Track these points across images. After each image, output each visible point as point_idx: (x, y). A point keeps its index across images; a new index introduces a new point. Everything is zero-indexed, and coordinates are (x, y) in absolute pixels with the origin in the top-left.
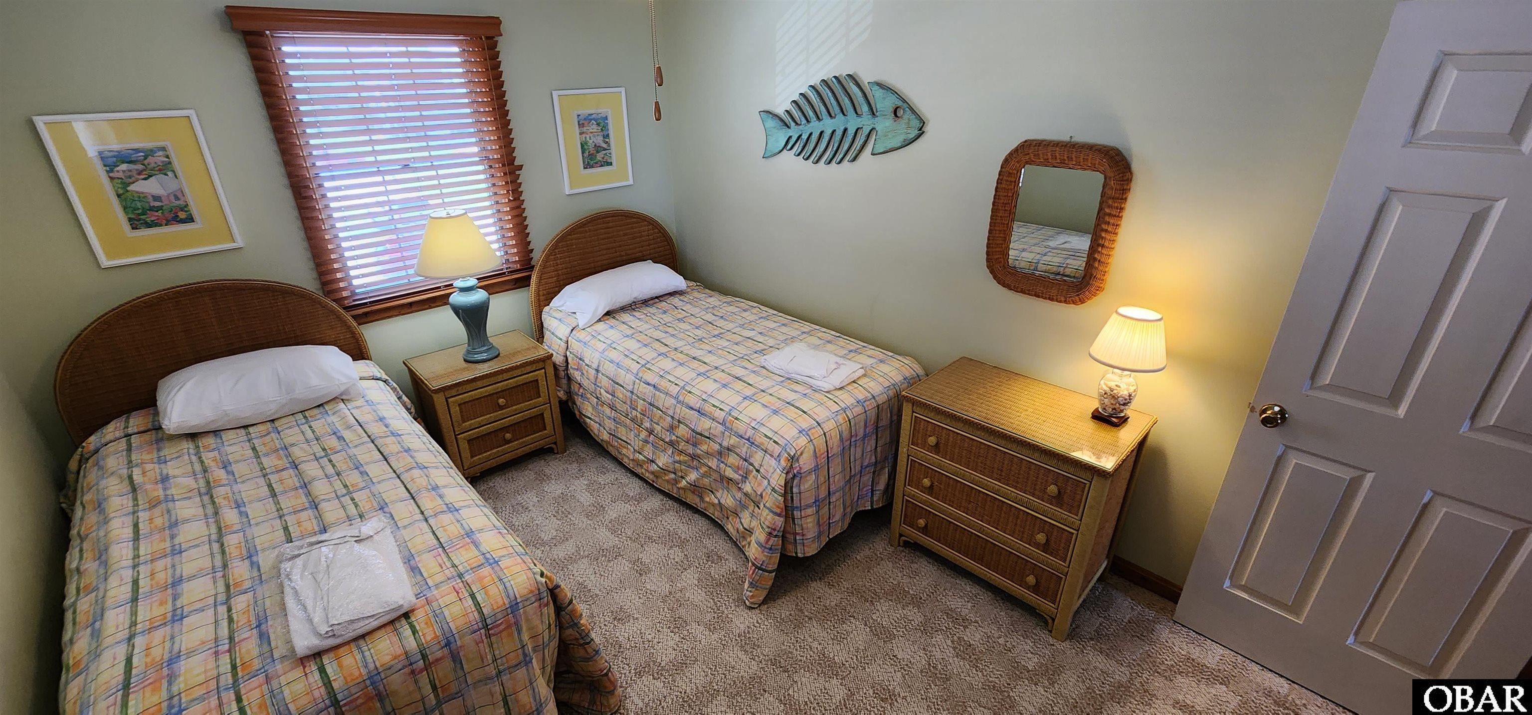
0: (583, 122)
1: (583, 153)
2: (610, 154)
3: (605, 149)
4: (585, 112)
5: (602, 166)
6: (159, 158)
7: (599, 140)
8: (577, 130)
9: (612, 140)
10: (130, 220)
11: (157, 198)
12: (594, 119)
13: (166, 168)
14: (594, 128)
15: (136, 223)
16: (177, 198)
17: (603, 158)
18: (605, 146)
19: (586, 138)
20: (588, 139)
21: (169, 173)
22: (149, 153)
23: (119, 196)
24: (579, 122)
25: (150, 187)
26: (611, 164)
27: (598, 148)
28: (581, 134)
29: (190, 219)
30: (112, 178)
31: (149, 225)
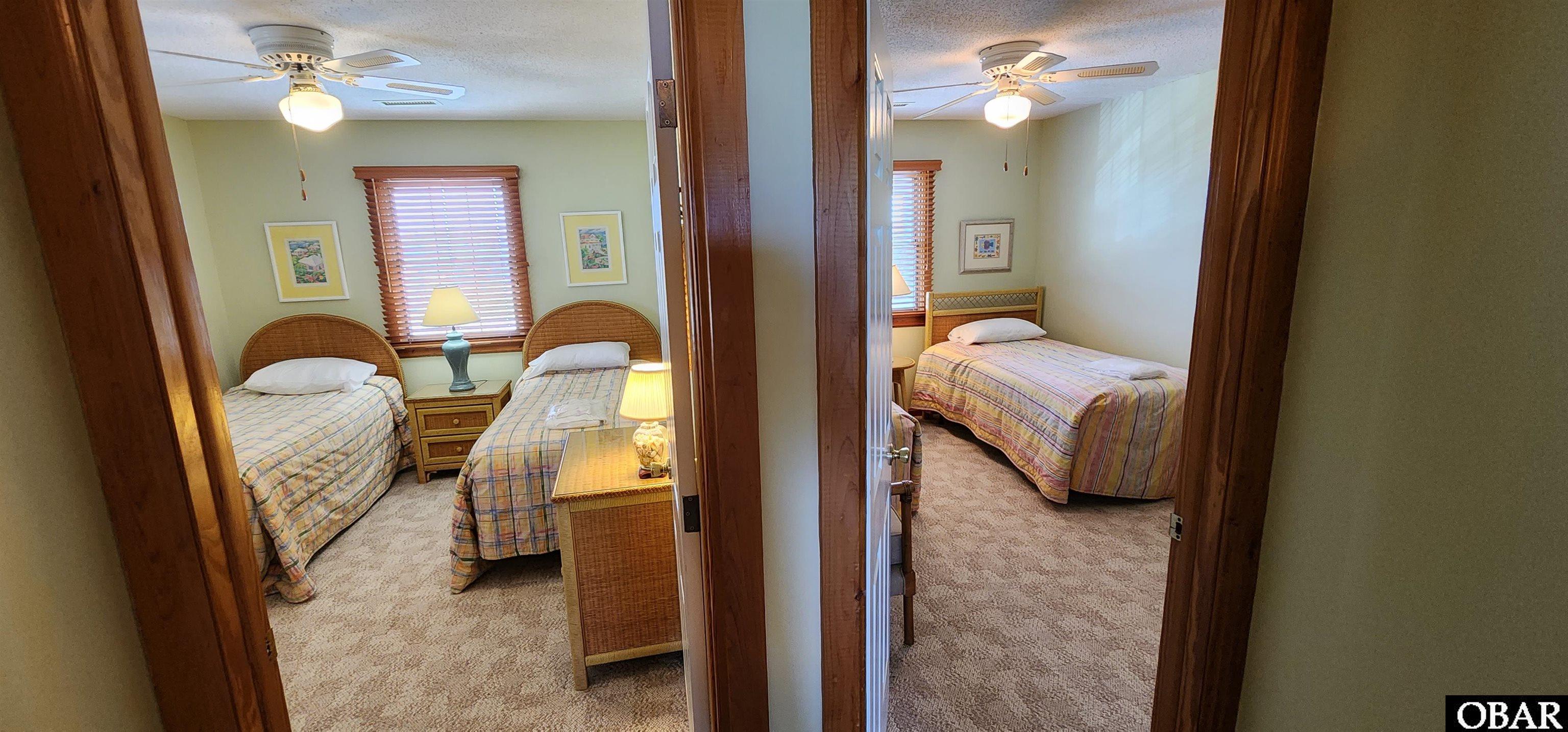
0: (584, 236)
1: (583, 257)
2: (607, 259)
3: (602, 256)
4: (586, 228)
5: (599, 267)
6: (315, 247)
7: (598, 249)
8: (578, 240)
9: (609, 249)
10: (297, 278)
11: (311, 268)
12: (593, 233)
13: (317, 252)
14: (593, 239)
15: (300, 280)
16: (320, 268)
17: (601, 262)
18: (603, 253)
19: (586, 247)
20: (588, 247)
21: (319, 255)
22: (311, 243)
23: (294, 265)
24: (580, 235)
25: (308, 261)
26: (608, 267)
27: (596, 255)
28: (581, 243)
29: (325, 281)
30: (292, 255)
31: (305, 282)
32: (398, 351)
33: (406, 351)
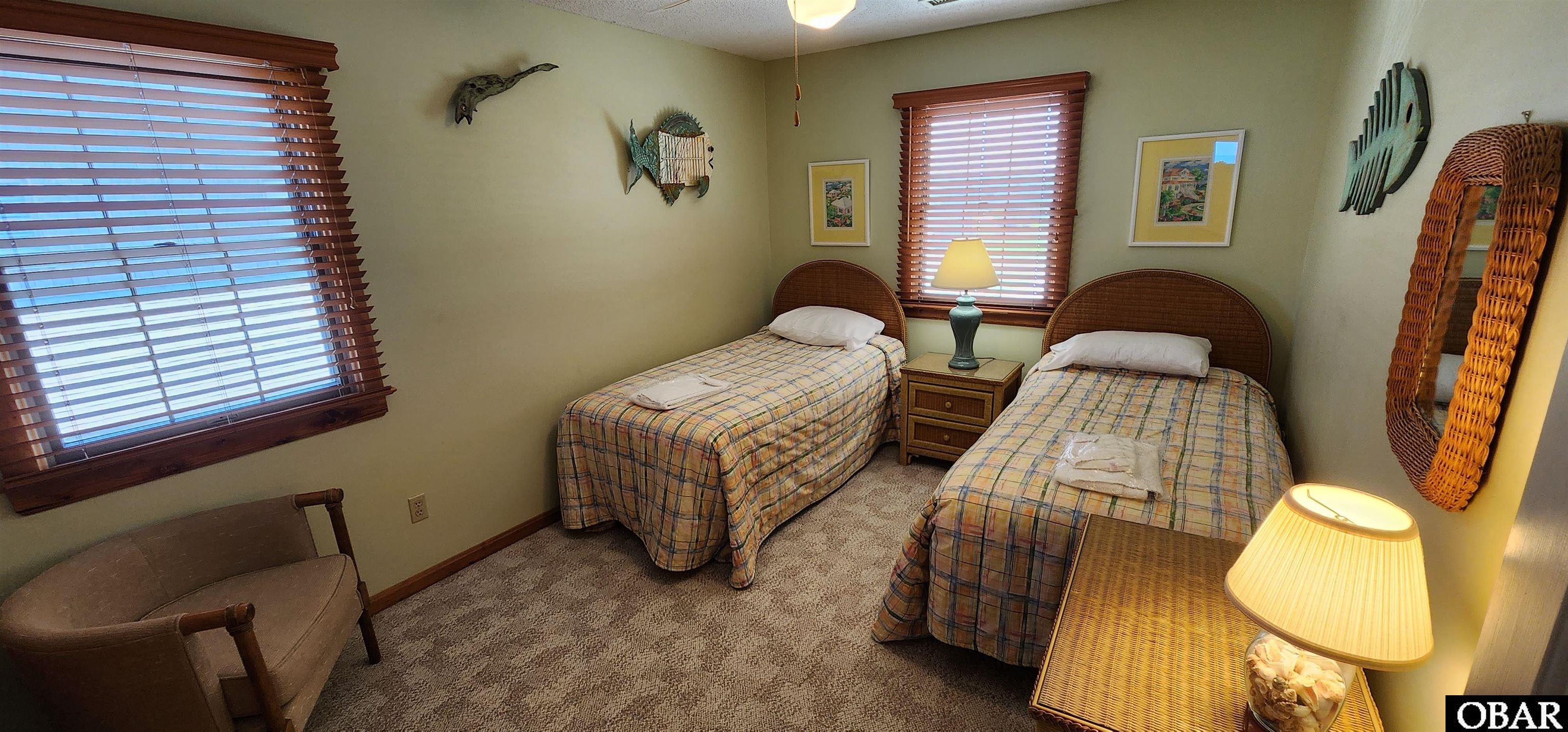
0: (1169, 171)
1: (1161, 204)
2: (1202, 207)
3: (1194, 202)
4: (1175, 159)
5: (1186, 220)
6: (847, 188)
7: (1190, 191)
8: (1160, 179)
9: (1209, 193)
10: (828, 221)
11: (841, 211)
12: (1188, 167)
13: (848, 193)
14: (1186, 177)
15: (831, 223)
16: (849, 212)
17: (1190, 212)
18: (1196, 198)
19: (1170, 188)
20: (1173, 189)
21: (849, 197)
22: (845, 184)
23: (827, 207)
24: (1164, 170)
25: (839, 204)
26: (1201, 219)
27: (1184, 200)
28: (1163, 183)
29: (850, 225)
30: (827, 197)
31: (834, 226)
32: (905, 309)
33: (914, 309)
